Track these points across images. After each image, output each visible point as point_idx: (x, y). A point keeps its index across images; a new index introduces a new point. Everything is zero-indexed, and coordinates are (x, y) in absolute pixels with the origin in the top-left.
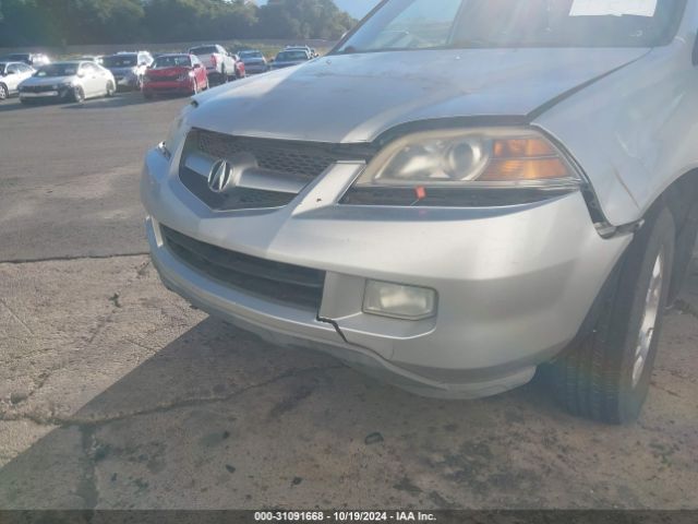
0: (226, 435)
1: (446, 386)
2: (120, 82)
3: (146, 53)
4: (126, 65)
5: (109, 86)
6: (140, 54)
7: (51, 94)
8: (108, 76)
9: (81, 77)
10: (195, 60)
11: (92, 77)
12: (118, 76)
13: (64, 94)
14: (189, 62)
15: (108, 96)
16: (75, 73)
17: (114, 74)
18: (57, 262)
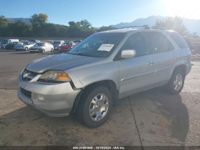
0: (22, 122)
1: (50, 114)
2: (55, 48)
3: (63, 41)
4: (58, 44)
5: (52, 49)
6: (62, 41)
7: (37, 50)
8: (52, 46)
9: (45, 47)
10: (74, 44)
11: (48, 47)
12: (54, 47)
13: (40, 51)
14: (72, 44)
15: (51, 51)
16: (43, 46)
17: (54, 46)
18: (14, 90)
